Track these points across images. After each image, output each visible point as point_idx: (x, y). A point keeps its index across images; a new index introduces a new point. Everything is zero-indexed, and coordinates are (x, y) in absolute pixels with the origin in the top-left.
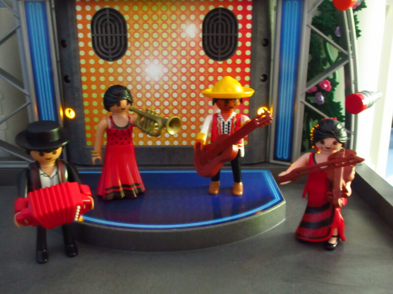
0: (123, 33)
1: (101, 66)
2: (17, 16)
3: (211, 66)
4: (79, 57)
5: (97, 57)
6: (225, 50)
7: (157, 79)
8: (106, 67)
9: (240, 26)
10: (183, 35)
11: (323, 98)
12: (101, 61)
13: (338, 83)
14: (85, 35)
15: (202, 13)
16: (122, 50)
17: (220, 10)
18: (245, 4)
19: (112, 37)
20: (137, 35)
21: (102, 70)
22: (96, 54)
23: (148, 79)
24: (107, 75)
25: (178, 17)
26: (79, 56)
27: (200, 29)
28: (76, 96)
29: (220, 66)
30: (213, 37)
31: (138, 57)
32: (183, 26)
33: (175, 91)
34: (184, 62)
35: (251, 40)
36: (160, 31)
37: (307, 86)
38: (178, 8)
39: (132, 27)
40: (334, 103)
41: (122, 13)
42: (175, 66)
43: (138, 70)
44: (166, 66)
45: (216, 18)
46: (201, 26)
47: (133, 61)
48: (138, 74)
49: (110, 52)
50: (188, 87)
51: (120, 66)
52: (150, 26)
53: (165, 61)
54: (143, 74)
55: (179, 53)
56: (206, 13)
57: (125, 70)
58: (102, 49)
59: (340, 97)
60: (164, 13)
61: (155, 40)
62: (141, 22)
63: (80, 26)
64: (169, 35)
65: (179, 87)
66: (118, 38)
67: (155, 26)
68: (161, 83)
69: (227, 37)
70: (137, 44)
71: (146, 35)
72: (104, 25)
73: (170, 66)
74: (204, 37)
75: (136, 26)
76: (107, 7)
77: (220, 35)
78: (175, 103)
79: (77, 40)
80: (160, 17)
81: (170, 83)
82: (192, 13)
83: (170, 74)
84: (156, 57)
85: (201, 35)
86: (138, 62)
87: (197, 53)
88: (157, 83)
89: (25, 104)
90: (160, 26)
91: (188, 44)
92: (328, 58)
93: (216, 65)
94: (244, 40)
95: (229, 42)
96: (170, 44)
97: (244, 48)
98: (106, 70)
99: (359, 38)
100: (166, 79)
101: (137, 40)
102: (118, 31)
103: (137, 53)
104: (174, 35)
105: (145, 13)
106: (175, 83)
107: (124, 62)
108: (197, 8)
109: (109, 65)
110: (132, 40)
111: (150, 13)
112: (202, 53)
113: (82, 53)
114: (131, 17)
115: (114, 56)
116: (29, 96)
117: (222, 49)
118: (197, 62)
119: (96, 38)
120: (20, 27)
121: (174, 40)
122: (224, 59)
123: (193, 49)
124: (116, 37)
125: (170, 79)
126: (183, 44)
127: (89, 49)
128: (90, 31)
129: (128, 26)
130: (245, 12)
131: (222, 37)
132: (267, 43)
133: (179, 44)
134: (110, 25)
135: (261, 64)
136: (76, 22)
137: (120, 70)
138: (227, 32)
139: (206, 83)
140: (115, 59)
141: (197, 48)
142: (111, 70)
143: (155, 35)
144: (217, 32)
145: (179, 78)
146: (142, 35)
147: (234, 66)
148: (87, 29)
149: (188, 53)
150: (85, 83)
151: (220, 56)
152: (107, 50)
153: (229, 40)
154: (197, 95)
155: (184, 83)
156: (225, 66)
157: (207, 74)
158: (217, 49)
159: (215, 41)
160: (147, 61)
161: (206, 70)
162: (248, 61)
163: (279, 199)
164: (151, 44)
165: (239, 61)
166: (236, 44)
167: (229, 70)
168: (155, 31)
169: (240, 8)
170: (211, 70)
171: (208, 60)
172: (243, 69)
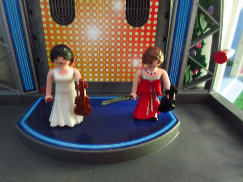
0: (72, 5)
1: (58, 29)
3: (131, 31)
4: (42, 23)
5: (54, 22)
6: (140, 20)
7: (95, 39)
8: (61, 30)
9: (151, 4)
10: (113, 9)
11: (195, 52)
12: (58, 26)
14: (45, 6)
16: (71, 18)
19: (64, 9)
20: (81, 8)
21: (58, 32)
22: (53, 20)
23: (89, 38)
24: (62, 35)
26: (42, 21)
27: (124, 5)
28: (42, 48)
29: (137, 31)
30: (133, 11)
31: (82, 23)
32: (113, 2)
33: (107, 47)
34: (113, 27)
35: (158, 13)
36: (97, 5)
37: (191, 45)
39: (78, 1)
40: (202, 56)
42: (107, 30)
43: (83, 32)
44: (101, 30)
46: (125, 3)
47: (79, 26)
48: (83, 35)
49: (63, 19)
51: (70, 29)
52: (91, 2)
53: (101, 27)
54: (86, 35)
55: (110, 21)
57: (74, 32)
58: (58, 17)
61: (94, 11)
64: (104, 8)
65: (110, 44)
66: (69, 9)
67: (94, 2)
68: (98, 41)
69: (142, 11)
70: (82, 14)
71: (88, 8)
73: (104, 30)
74: (126, 10)
75: (81, 1)
77: (137, 9)
78: (107, 55)
79: (40, 10)
81: (104, 41)
83: (104, 36)
84: (95, 24)
86: (82, 26)
87: (122, 21)
88: (95, 41)
89: (7, 54)
90: (97, 2)
91: (116, 15)
93: (134, 31)
94: (153, 13)
95: (143, 15)
96: (104, 15)
97: (153, 19)
98: (61, 32)
100: (101, 39)
101: (82, 11)
102: (68, 4)
103: (82, 20)
104: (107, 9)
106: (107, 41)
107: (73, 26)
109: (63, 28)
110: (78, 11)
112: (125, 21)
113: (44, 19)
115: (67, 22)
116: (9, 49)
118: (122, 27)
119: (53, 9)
121: (107, 12)
122: (140, 26)
123: (119, 18)
124: (67, 9)
125: (104, 39)
126: (113, 15)
127: (49, 17)
128: (49, 3)
129: (75, 1)
131: (139, 11)
132: (167, 16)
133: (110, 15)
135: (163, 30)
137: (71, 32)
138: (142, 7)
139: (128, 42)
140: (67, 24)
141: (122, 18)
142: (64, 32)
143: (94, 8)
144: (136, 7)
145: (110, 39)
146: (85, 8)
147: (146, 31)
148: (47, 2)
149: (116, 21)
150: (48, 40)
151: (137, 24)
152: (61, 17)
153: (143, 12)
154: (121, 50)
155: (113, 41)
156: (140, 31)
157: (128, 36)
158: (135, 19)
159: (134, 14)
160: (89, 26)
161: (128, 33)
162: (155, 28)
163: (176, 120)
164: (91, 14)
165: (149, 28)
166: (148, 16)
167: (142, 34)
168: (94, 5)
170: (131, 33)
171: (129, 27)
172: (151, 33)
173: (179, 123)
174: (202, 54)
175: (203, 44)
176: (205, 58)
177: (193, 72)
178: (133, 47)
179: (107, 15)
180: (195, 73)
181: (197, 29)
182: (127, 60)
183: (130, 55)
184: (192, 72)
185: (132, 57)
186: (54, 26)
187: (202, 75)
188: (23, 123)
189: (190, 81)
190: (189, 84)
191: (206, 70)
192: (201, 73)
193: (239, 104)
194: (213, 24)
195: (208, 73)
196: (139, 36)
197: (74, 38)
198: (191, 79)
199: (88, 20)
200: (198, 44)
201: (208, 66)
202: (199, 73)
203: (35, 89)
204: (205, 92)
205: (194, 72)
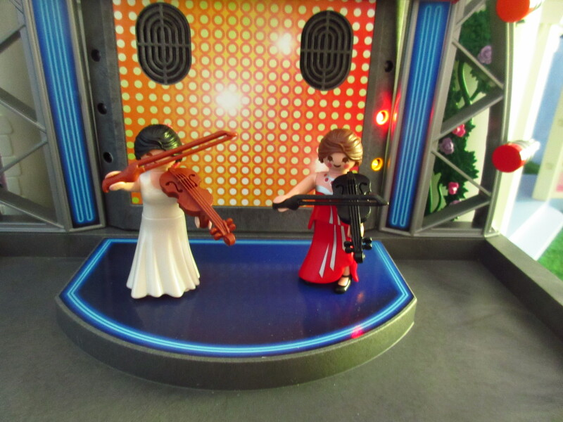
0: (184, 42)
1: (152, 91)
2: (20, 8)
3: (311, 97)
4: (120, 77)
5: (146, 77)
6: (332, 74)
7: (233, 113)
8: (160, 94)
9: (356, 40)
10: (273, 50)
11: (452, 145)
12: (152, 84)
13: (473, 127)
14: (128, 43)
15: (301, 17)
16: (182, 69)
17: (328, 14)
18: (365, 5)
19: (167, 49)
20: (205, 47)
21: (153, 97)
23: (220, 112)
24: (160, 104)
25: (267, 22)
26: (119, 74)
27: (297, 42)
28: (116, 133)
29: (323, 97)
30: (315, 54)
31: (206, 80)
32: (274, 36)
33: (258, 131)
34: (272, 89)
35: (370, 61)
36: (239, 42)
37: (443, 129)
38: (268, 8)
39: (198, 33)
40: (467, 153)
41: (183, 11)
42: (259, 95)
43: (206, 99)
44: (246, 94)
45: (321, 26)
46: (299, 38)
47: (199, 86)
48: (206, 105)
49: (165, 71)
50: (278, 126)
51: (180, 92)
52: (225, 35)
53: (246, 88)
54: (213, 106)
55: (266, 76)
56: (308, 18)
57: (186, 99)
58: (153, 65)
60: (246, 14)
61: (232, 55)
62: (211, 26)
63: (119, 30)
64: (253, 49)
65: (265, 126)
66: (177, 50)
67: (232, 35)
69: (335, 55)
70: (205, 61)
71: (219, 48)
72: (156, 28)
73: (252, 94)
74: (302, 54)
75: (205, 33)
76: (160, 1)
77: (326, 51)
78: (258, 148)
79: (116, 50)
80: (239, 21)
81: (252, 119)
82: (288, 16)
83: (252, 107)
84: (233, 81)
85: (299, 51)
86: (206, 87)
88: (233, 119)
90: (239, 35)
91: (280, 64)
93: (318, 97)
94: (360, 60)
95: (338, 64)
96: (253, 63)
97: (359, 73)
98: (160, 97)
100: (246, 113)
101: (205, 54)
102: (177, 39)
103: (206, 74)
104: (260, 50)
105: (218, 13)
106: (258, 119)
107: (186, 86)
108: (295, 9)
109: (163, 89)
110: (198, 54)
111: (225, 13)
112: (299, 77)
113: (123, 70)
114: (197, 19)
115: (171, 77)
116: (45, 132)
117: (328, 73)
118: (292, 90)
119: (143, 50)
120: (25, 26)
121: (260, 56)
122: (330, 87)
123: (286, 70)
124: (174, 49)
125: (252, 113)
126: (273, 63)
127: (133, 64)
128: (135, 37)
129: (192, 33)
130: (363, 20)
131: (329, 55)
132: (390, 66)
133: (266, 63)
134: (165, 29)
136: (113, 22)
137: (180, 98)
138: (336, 47)
139: (303, 121)
140: (172, 81)
141: (293, 71)
142: (166, 98)
143: (232, 48)
144: (322, 47)
145: (265, 113)
146: (212, 47)
147: (343, 98)
148: (131, 35)
149: (279, 77)
150: (129, 115)
151: (324, 83)
152: (161, 67)
153: (338, 59)
154: (289, 138)
155: (271, 120)
156: (330, 98)
157: (304, 109)
158: (321, 73)
159: (318, 61)
160: (219, 87)
161: (304, 103)
162: (363, 93)
163: (407, 295)
164: (226, 61)
165: (350, 92)
166: (348, 66)
167: (336, 104)
168: (232, 42)
169: (358, 12)
170: (311, 103)
171: (307, 88)
172: (355, 103)
173: (415, 301)
174: (468, 149)
175: (469, 127)
176: (473, 157)
177: (447, 188)
178: (315, 132)
179: (260, 63)
180: (452, 191)
181: (457, 93)
182: (301, 161)
183: (308, 150)
184: (445, 187)
186: (145, 84)
187: (467, 196)
188: (71, 295)
189: (439, 209)
190: (438, 214)
191: (475, 184)
192: (465, 191)
193: (553, 261)
194: (491, 85)
195: (481, 192)
196: (329, 109)
197: (187, 111)
198: (444, 204)
199: (219, 74)
200: (458, 128)
201: (480, 175)
202: (462, 191)
203: (96, 221)
204: (475, 234)
205: (449, 187)
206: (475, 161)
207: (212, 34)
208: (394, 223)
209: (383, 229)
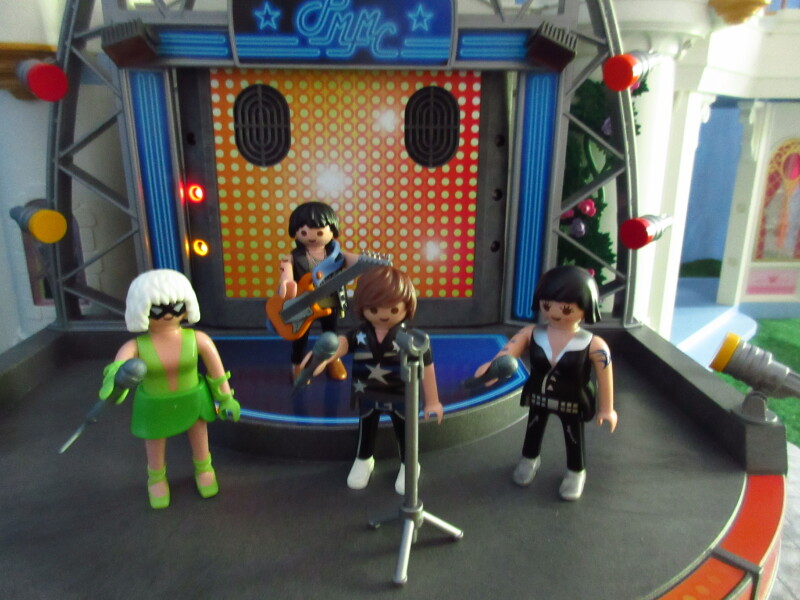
0: (283, 122)
1: (250, 174)
2: (119, 94)
3: (418, 175)
4: (216, 160)
5: (243, 159)
6: (439, 151)
7: (335, 195)
8: (257, 176)
9: (462, 115)
10: (376, 128)
11: (583, 227)
12: (250, 167)
13: (605, 205)
14: (225, 126)
15: (404, 93)
16: (280, 150)
17: (432, 90)
18: (470, 80)
19: (266, 131)
20: (305, 127)
21: (250, 180)
22: (241, 157)
23: (321, 194)
24: (258, 187)
25: (369, 100)
26: (215, 157)
27: (401, 118)
28: (211, 220)
29: (432, 175)
30: (421, 132)
31: (306, 161)
32: (376, 114)
33: (362, 213)
34: (376, 168)
35: (479, 135)
36: (340, 120)
37: (563, 206)
38: (369, 86)
39: (297, 113)
40: (601, 234)
41: (282, 92)
42: (362, 175)
43: (306, 181)
44: (349, 174)
45: (425, 101)
46: (403, 114)
47: (299, 167)
48: (307, 187)
49: (263, 152)
50: (383, 207)
51: (278, 174)
52: (326, 114)
53: (348, 168)
54: (314, 188)
55: (369, 155)
56: (411, 93)
57: (285, 181)
58: (251, 147)
59: (609, 225)
60: (347, 93)
61: (334, 134)
62: (311, 106)
63: (217, 112)
64: (355, 127)
65: (370, 207)
66: (276, 131)
67: (333, 114)
69: (442, 131)
70: (305, 141)
71: (319, 127)
72: (254, 110)
73: (355, 174)
74: (407, 131)
75: (304, 113)
76: (259, 82)
77: (431, 128)
78: (363, 232)
79: (212, 133)
80: (340, 99)
81: (356, 201)
82: (390, 93)
83: (356, 188)
84: (334, 161)
85: (403, 128)
86: (306, 167)
87: (397, 155)
88: (335, 201)
89: (130, 233)
90: (340, 113)
91: (383, 141)
92: (591, 167)
93: (426, 175)
94: (469, 135)
95: (445, 140)
96: (356, 141)
97: (468, 149)
98: (257, 180)
99: (639, 136)
100: (349, 194)
101: (305, 134)
102: (276, 120)
103: (306, 154)
104: (362, 128)
105: (318, 92)
106: (362, 201)
107: (285, 168)
108: (398, 86)
109: (261, 172)
110: (298, 134)
111: (325, 92)
112: (405, 155)
113: (220, 154)
114: (297, 99)
115: (270, 159)
116: (138, 221)
117: (435, 150)
118: (397, 168)
119: (241, 132)
120: (122, 111)
121: (362, 134)
122: (438, 164)
123: (390, 148)
124: (273, 130)
125: (356, 194)
126: (376, 141)
127: (230, 147)
128: (233, 119)
129: (292, 113)
130: (469, 94)
131: (435, 131)
132: (502, 141)
133: (369, 141)
134: (264, 111)
135: (493, 173)
136: (210, 105)
137: (278, 181)
138: (442, 123)
139: (411, 201)
140: (270, 163)
141: (397, 148)
142: (264, 181)
143: (333, 127)
144: (427, 123)
145: (369, 194)
146: (312, 127)
147: (453, 175)
148: (228, 117)
149: (383, 155)
150: (225, 200)
151: (431, 160)
152: (259, 149)
153: (445, 135)
154: (397, 220)
155: (376, 201)
156: (439, 176)
157: (411, 187)
158: (427, 149)
159: (424, 137)
160: (320, 167)
161: (411, 181)
162: (474, 169)
164: (327, 141)
165: (460, 169)
166: (456, 142)
167: (446, 182)
168: (333, 121)
169: (462, 87)
170: (418, 182)
171: (413, 166)
172: (466, 181)
174: (602, 230)
175: (600, 206)
176: (608, 239)
178: (424, 213)
179: (362, 141)
181: (585, 170)
183: (417, 232)
185: (424, 238)
191: (611, 269)
192: (603, 277)
194: (616, 159)
195: (617, 277)
196: (438, 188)
197: (286, 193)
200: (587, 206)
201: (615, 259)
204: (614, 324)
206: (611, 244)
207: (311, 113)
208: (519, 314)
209: (508, 321)
